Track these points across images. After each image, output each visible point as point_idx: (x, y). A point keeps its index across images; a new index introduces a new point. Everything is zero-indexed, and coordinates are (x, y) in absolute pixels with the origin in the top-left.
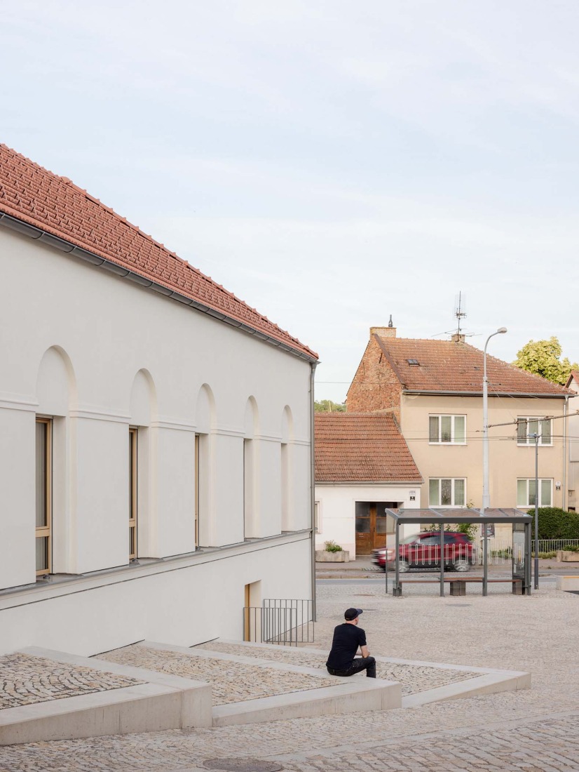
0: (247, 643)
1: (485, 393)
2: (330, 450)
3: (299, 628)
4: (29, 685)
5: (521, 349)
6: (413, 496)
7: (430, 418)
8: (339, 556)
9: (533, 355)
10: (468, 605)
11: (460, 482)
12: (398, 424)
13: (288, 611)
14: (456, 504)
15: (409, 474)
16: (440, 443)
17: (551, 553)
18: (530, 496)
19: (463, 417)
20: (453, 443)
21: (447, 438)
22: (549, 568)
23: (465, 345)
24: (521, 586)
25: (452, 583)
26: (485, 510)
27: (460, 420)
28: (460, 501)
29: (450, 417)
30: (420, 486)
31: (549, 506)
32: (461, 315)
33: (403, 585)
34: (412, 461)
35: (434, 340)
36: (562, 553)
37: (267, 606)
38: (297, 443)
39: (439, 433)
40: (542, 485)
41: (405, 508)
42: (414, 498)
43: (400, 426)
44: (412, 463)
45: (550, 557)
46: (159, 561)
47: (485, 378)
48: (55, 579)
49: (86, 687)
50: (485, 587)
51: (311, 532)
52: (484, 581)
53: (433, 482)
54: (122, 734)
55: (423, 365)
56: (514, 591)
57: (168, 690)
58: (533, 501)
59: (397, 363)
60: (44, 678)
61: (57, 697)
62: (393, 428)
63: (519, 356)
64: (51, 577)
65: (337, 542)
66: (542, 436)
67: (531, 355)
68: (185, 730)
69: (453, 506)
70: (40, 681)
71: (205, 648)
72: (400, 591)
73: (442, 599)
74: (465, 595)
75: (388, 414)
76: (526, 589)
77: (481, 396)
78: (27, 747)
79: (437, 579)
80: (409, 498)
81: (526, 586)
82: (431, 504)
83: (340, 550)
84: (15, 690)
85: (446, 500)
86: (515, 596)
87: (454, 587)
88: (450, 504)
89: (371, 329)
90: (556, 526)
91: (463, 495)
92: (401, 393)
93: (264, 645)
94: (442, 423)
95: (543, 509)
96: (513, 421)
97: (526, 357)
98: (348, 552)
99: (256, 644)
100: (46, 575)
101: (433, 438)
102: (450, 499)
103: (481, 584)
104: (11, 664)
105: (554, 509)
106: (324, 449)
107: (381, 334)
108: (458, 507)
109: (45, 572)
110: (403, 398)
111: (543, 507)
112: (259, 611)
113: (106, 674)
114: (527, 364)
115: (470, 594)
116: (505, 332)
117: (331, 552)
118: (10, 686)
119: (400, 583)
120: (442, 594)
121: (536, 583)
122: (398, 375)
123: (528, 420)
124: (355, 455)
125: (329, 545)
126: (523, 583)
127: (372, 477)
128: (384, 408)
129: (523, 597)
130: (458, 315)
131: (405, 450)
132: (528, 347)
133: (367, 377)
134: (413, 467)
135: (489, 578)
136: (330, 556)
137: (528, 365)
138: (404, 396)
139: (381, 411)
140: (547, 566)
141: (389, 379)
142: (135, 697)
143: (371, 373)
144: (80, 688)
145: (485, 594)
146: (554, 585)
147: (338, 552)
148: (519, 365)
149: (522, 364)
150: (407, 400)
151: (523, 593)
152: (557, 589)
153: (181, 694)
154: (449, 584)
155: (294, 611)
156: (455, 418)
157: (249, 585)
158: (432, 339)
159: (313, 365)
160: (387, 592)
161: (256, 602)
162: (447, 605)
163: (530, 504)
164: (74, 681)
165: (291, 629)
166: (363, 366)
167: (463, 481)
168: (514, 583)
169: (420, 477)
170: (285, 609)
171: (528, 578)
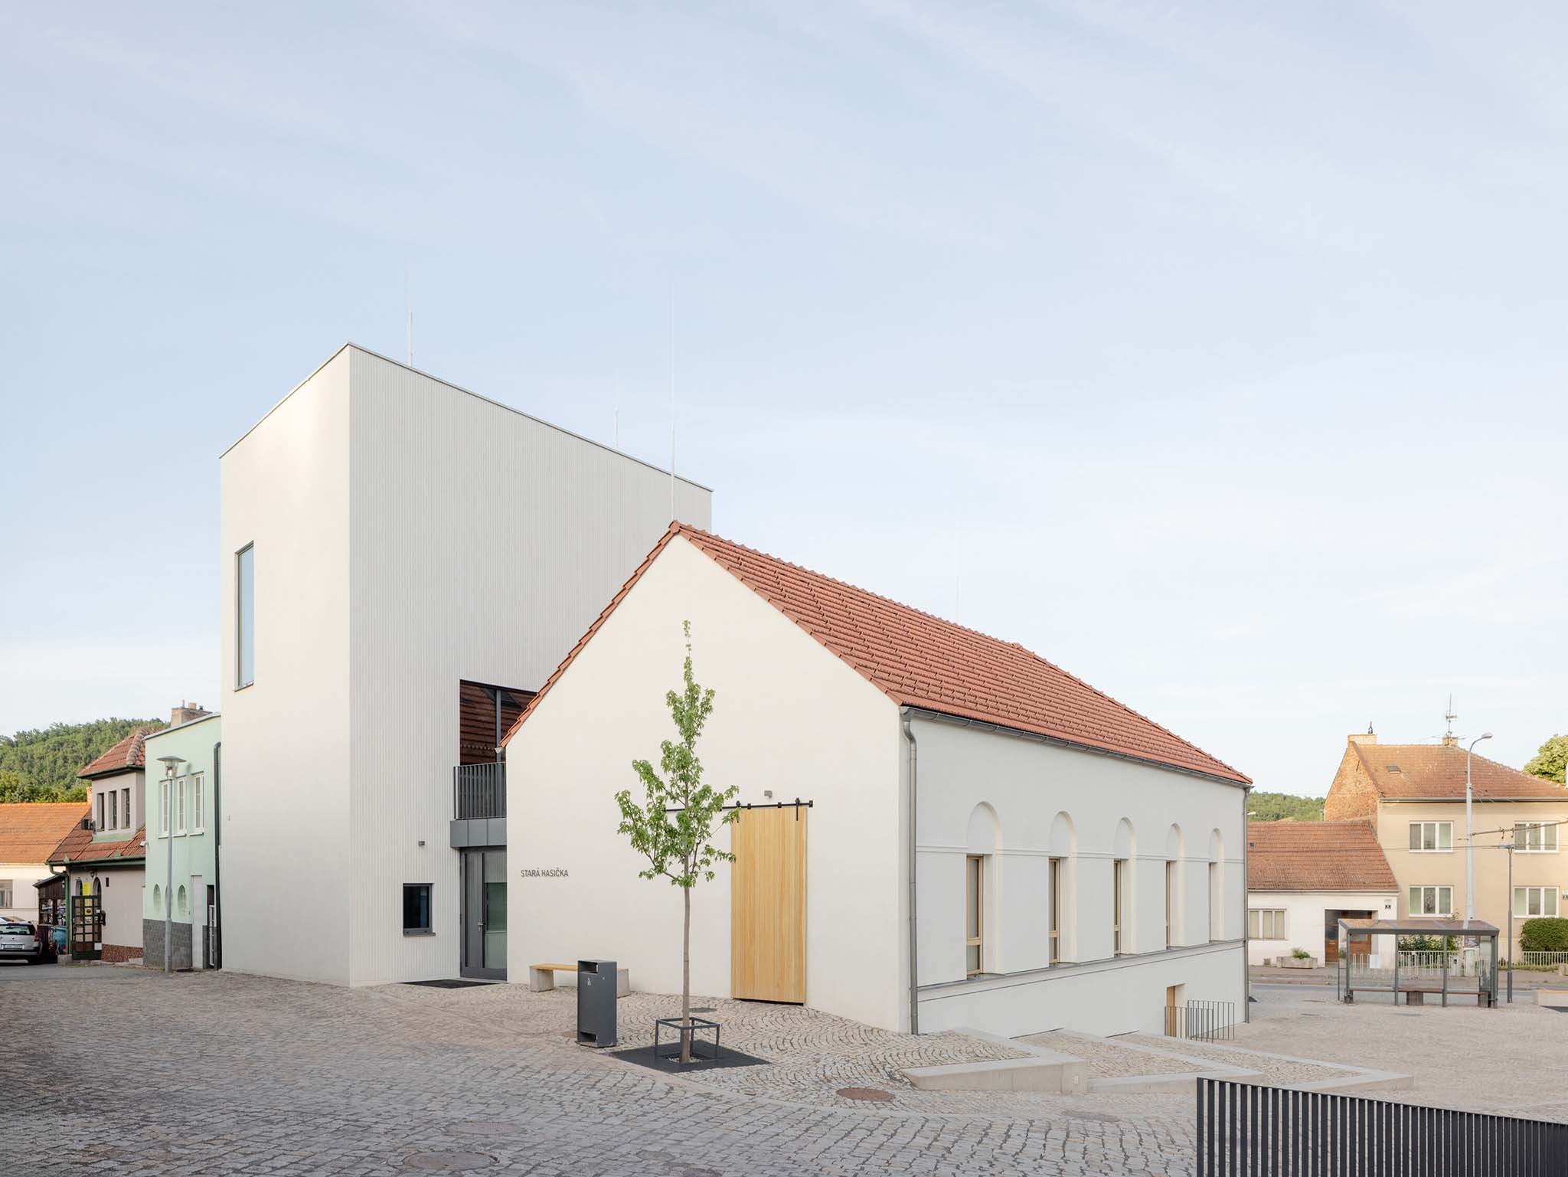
0: (1168, 1038)
1: (1469, 798)
2: (1298, 858)
3: (1231, 1027)
4: (951, 1053)
5: (1543, 744)
6: (1388, 904)
7: (1411, 825)
8: (1306, 963)
9: (1557, 750)
10: (1419, 1015)
11: (1446, 892)
12: (1375, 832)
13: (1205, 1011)
14: (1441, 912)
15: (1386, 883)
16: (1423, 850)
17: (1553, 965)
18: (1530, 905)
19: (1450, 824)
20: (1437, 850)
21: (1430, 845)
22: (1546, 982)
23: (1456, 748)
24: (1487, 999)
25: (1408, 993)
26: (1470, 922)
27: (1446, 827)
28: (1445, 909)
29: (1434, 824)
30: (1397, 894)
31: (1553, 916)
32: (1452, 717)
33: (1354, 993)
34: (1389, 869)
35: (1419, 745)
36: (1565, 966)
37: (1191, 1006)
38: (1228, 861)
39: (1420, 840)
40: (1530, 893)
41: (1379, 918)
42: (1390, 906)
43: (1376, 835)
44: (1389, 872)
45: (1552, 970)
46: (1076, 965)
47: (1469, 785)
48: (985, 977)
49: (991, 1056)
50: (1444, 999)
51: (1245, 941)
52: (1443, 992)
53: (1414, 891)
54: (1014, 1091)
55: (1405, 771)
56: (1479, 1004)
57: (1052, 1062)
58: (1534, 910)
59: (1376, 771)
60: (963, 1048)
61: (968, 1061)
62: (1368, 836)
63: (1540, 751)
64: (981, 976)
65: (1305, 948)
66: (1529, 844)
67: (1555, 750)
68: (1063, 1093)
69: (1437, 914)
70: (960, 1051)
71: (1122, 1039)
72: (1351, 998)
73: (1396, 1008)
74: (1422, 1005)
75: (1364, 822)
76: (1492, 1003)
77: (1464, 801)
78: (942, 1093)
79: (1391, 988)
80: (1384, 907)
81: (1492, 999)
82: (1411, 912)
83: (1307, 956)
84: (940, 1055)
85: (1429, 909)
86: (1479, 1008)
87: (1410, 997)
88: (1434, 912)
89: (1349, 737)
90: (1560, 937)
91: (1449, 904)
92: (1378, 801)
93: (1189, 1041)
94: (1425, 830)
95: (1545, 920)
96: (1498, 829)
97: (1548, 753)
98: (1316, 959)
99: (1181, 1039)
100: (976, 974)
101: (1415, 845)
102: (1434, 907)
103: (1441, 995)
104: (942, 1037)
105: (1560, 919)
106: (1293, 858)
107: (1359, 741)
108: (1442, 915)
109: (977, 971)
110: (1380, 806)
111: (1546, 917)
112: (1184, 1010)
113: (1009, 1049)
114: (1551, 760)
115: (1428, 1004)
116: (1490, 737)
117: (1298, 959)
118: (937, 1051)
119: (1351, 992)
120: (1396, 1003)
121: (1510, 995)
122: (1376, 784)
123: (1528, 825)
124: (1325, 863)
125: (1296, 952)
126: (1489, 996)
127: (1343, 885)
128: (1361, 815)
129: (1487, 1010)
130: (1447, 717)
131: (1382, 858)
132: (1552, 741)
133: (1345, 785)
134: (1389, 876)
135: (1448, 989)
136: (1297, 963)
137: (1551, 762)
138: (1382, 804)
139: (1356, 819)
140: (1544, 980)
141: (1365, 787)
142: (1024, 1066)
143: (1349, 781)
144: (987, 1057)
145: (1444, 1005)
146: (1529, 999)
147: (1305, 959)
148: (1540, 762)
149: (1543, 760)
150: (1385, 807)
151: (1489, 1006)
152: (1534, 1004)
153: (1062, 1066)
154: (1405, 994)
155: (1210, 1012)
156: (1440, 825)
157: (1174, 987)
158: (1417, 744)
159: (1247, 790)
160: (1339, 999)
161: (1181, 1002)
162: (1396, 1014)
163: (1530, 914)
164: (984, 1052)
165: (1213, 1031)
166: (1341, 773)
167: (1449, 889)
168: (1479, 995)
169: (1397, 885)
170: (1203, 1010)
171: (1494, 990)
